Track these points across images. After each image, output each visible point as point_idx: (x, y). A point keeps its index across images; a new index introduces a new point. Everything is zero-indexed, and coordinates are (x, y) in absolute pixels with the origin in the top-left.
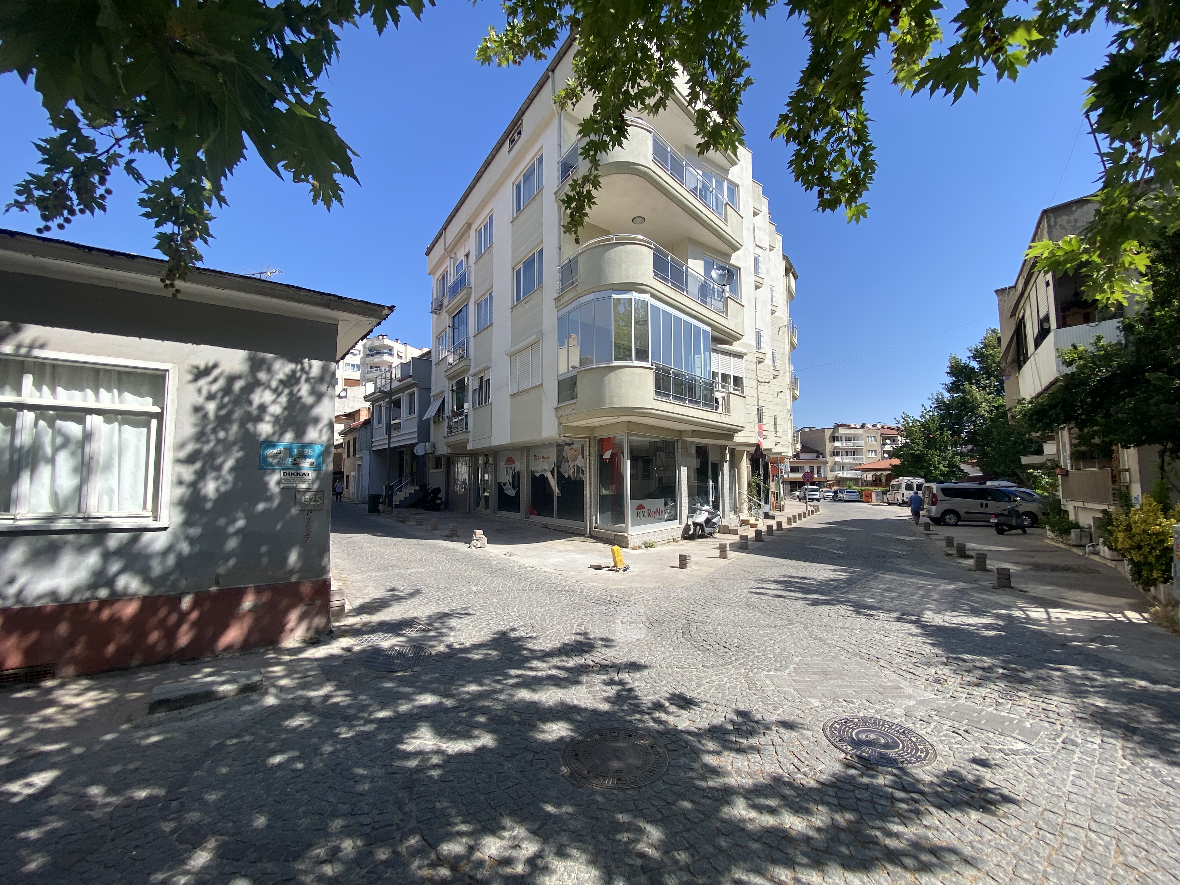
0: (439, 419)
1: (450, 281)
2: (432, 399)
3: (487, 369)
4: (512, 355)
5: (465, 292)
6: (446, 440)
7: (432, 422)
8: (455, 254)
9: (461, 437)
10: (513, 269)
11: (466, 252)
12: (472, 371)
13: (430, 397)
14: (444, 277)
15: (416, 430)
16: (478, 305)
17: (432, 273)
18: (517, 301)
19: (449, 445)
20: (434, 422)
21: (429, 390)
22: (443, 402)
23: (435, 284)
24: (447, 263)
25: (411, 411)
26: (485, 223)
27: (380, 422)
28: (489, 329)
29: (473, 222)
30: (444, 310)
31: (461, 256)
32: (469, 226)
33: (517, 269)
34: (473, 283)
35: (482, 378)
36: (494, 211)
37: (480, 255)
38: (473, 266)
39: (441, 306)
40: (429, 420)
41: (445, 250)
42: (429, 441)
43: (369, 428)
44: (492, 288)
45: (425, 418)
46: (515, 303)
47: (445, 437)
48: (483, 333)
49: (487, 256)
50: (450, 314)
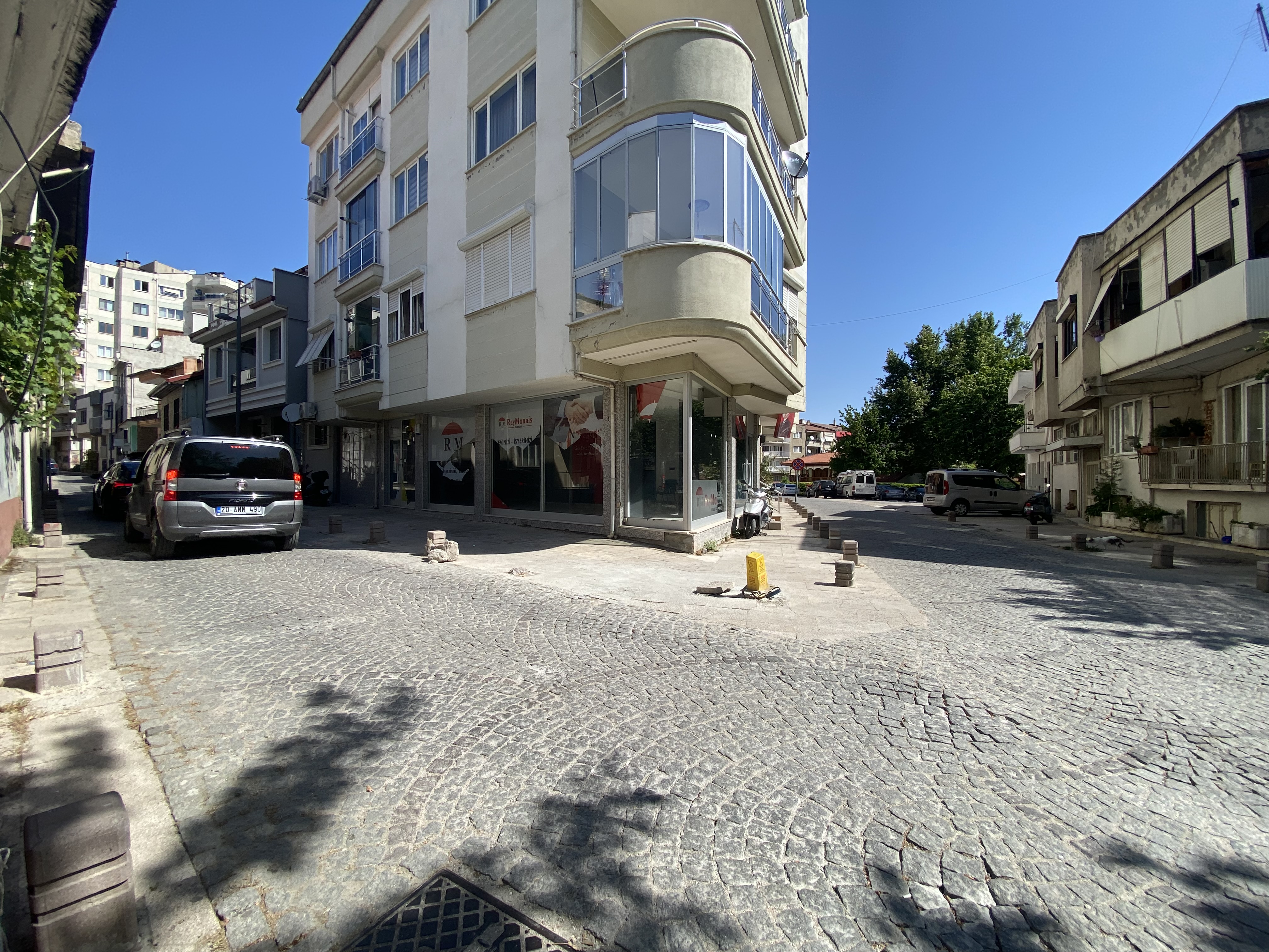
0: (323, 366)
1: (343, 147)
2: (310, 336)
3: (418, 276)
4: (469, 249)
5: (373, 157)
6: (339, 397)
7: (310, 372)
8: (352, 106)
9: (368, 389)
10: (470, 109)
11: (373, 99)
12: (387, 282)
13: (306, 332)
14: (330, 147)
15: (284, 383)
16: (399, 182)
17: (308, 141)
18: (478, 159)
19: (343, 405)
20: (315, 371)
21: (306, 323)
22: (331, 339)
23: (313, 158)
24: (338, 121)
25: (274, 354)
26: (410, 46)
27: (219, 374)
28: (420, 215)
29: (388, 46)
30: (333, 193)
31: (362, 107)
32: (380, 53)
33: (477, 109)
34: (387, 146)
35: (406, 295)
36: (431, 23)
37: (401, 95)
38: (388, 117)
39: (325, 191)
40: (305, 366)
41: (335, 98)
42: (305, 400)
43: (201, 387)
44: (426, 146)
45: (299, 363)
46: (473, 164)
47: (336, 393)
48: (407, 222)
49: (417, 96)
50: (342, 200)
